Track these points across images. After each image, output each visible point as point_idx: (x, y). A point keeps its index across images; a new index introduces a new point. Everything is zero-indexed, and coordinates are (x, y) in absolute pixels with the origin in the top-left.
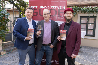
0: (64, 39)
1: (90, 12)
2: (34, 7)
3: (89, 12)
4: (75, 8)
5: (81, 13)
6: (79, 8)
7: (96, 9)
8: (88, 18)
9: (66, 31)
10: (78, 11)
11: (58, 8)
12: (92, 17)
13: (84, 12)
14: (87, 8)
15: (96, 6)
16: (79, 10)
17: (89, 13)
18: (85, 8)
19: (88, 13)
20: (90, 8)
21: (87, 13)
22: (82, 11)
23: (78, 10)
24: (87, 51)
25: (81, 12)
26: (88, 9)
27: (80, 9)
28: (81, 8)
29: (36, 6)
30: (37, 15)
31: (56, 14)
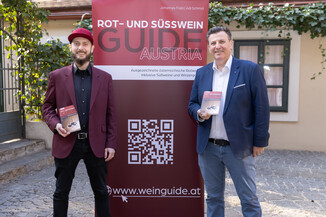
1: (269, 23)
2: (108, 24)
3: (264, 23)
4: (216, 10)
5: (238, 27)
6: (228, 8)
7: (288, 13)
8: (261, 45)
10: (227, 22)
11: (182, 25)
12: (274, 42)
13: (249, 23)
14: (256, 9)
15: (287, 5)
16: (229, 16)
17: (264, 28)
18: (249, 10)
19: (260, 27)
20: (268, 9)
21: (256, 27)
22: (240, 21)
23: (226, 19)
24: (265, 162)
25: (237, 24)
26: (260, 12)
27: (234, 14)
28: (235, 8)
29: (116, 21)
30: (118, 47)
31: (177, 45)
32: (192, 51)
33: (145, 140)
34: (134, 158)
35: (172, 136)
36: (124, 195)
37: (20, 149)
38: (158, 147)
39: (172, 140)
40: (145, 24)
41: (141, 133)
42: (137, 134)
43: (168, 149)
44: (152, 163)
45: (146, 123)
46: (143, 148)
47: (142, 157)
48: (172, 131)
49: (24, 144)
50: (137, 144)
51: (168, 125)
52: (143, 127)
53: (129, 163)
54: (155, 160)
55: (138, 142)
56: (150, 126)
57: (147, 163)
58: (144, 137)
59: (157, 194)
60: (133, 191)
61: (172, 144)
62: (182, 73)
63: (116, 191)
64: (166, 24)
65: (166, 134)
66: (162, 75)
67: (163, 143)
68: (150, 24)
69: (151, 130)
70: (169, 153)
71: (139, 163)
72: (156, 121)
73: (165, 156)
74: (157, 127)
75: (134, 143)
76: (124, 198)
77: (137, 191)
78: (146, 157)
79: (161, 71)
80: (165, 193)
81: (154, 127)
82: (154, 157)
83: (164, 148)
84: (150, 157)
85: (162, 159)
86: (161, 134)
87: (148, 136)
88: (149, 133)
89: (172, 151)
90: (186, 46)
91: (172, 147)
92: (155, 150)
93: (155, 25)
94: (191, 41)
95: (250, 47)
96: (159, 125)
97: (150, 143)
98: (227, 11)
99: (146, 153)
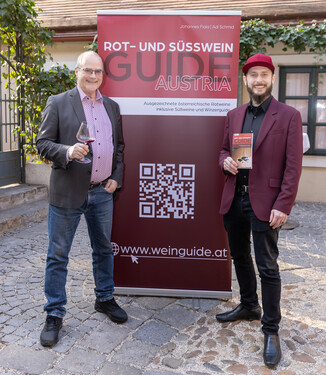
0: (248, 164)
1: (324, 45)
2: (117, 46)
3: (317, 45)
4: (256, 29)
5: (285, 50)
6: (272, 26)
8: (313, 72)
9: (250, 137)
10: (271, 44)
11: (207, 48)
13: (298, 45)
14: (308, 28)
16: (273, 37)
17: (318, 51)
18: (299, 28)
19: (312, 50)
20: (323, 27)
21: (308, 49)
22: (287, 43)
23: (270, 40)
25: (283, 46)
26: (313, 31)
27: (279, 33)
28: (281, 26)
29: (126, 44)
30: (128, 74)
31: (200, 72)
32: (220, 79)
33: (160, 188)
34: (147, 210)
35: (193, 185)
36: (134, 254)
37: (18, 195)
38: (176, 198)
39: (193, 190)
40: (161, 47)
41: (156, 179)
42: (151, 181)
43: (188, 200)
44: (168, 216)
45: (161, 168)
46: (157, 198)
47: (157, 209)
48: (193, 178)
49: (22, 191)
50: (150, 194)
51: (188, 171)
52: (157, 173)
53: (141, 216)
54: (172, 214)
55: (152, 190)
56: (166, 172)
57: (162, 216)
58: (159, 185)
59: (174, 255)
60: (145, 250)
61: (193, 194)
62: (206, 107)
63: (125, 250)
64: (188, 47)
65: (186, 182)
66: (181, 109)
67: (181, 193)
68: (168, 47)
69: (167, 177)
70: (189, 206)
71: (153, 216)
72: (173, 166)
73: (185, 209)
74: (174, 173)
75: (147, 191)
76: (134, 259)
77: (150, 251)
78: (161, 210)
79: (180, 104)
80: (183, 254)
81: (170, 173)
82: (170, 210)
83: (183, 199)
84: (165, 209)
85: (181, 212)
86: (179, 182)
87: (164, 184)
88: (165, 180)
89: (192, 203)
90: (211, 74)
91: (192, 198)
92: (172, 201)
93: (173, 47)
94: (217, 67)
95: (299, 75)
96: (177, 170)
97: (166, 192)
98: (271, 30)
99: (161, 205)
